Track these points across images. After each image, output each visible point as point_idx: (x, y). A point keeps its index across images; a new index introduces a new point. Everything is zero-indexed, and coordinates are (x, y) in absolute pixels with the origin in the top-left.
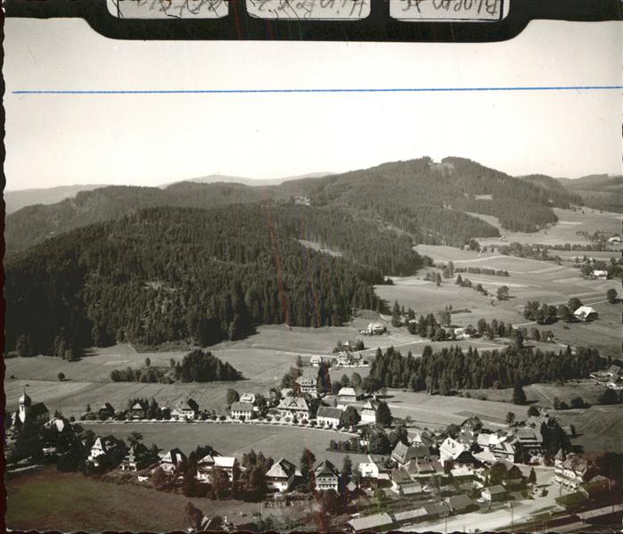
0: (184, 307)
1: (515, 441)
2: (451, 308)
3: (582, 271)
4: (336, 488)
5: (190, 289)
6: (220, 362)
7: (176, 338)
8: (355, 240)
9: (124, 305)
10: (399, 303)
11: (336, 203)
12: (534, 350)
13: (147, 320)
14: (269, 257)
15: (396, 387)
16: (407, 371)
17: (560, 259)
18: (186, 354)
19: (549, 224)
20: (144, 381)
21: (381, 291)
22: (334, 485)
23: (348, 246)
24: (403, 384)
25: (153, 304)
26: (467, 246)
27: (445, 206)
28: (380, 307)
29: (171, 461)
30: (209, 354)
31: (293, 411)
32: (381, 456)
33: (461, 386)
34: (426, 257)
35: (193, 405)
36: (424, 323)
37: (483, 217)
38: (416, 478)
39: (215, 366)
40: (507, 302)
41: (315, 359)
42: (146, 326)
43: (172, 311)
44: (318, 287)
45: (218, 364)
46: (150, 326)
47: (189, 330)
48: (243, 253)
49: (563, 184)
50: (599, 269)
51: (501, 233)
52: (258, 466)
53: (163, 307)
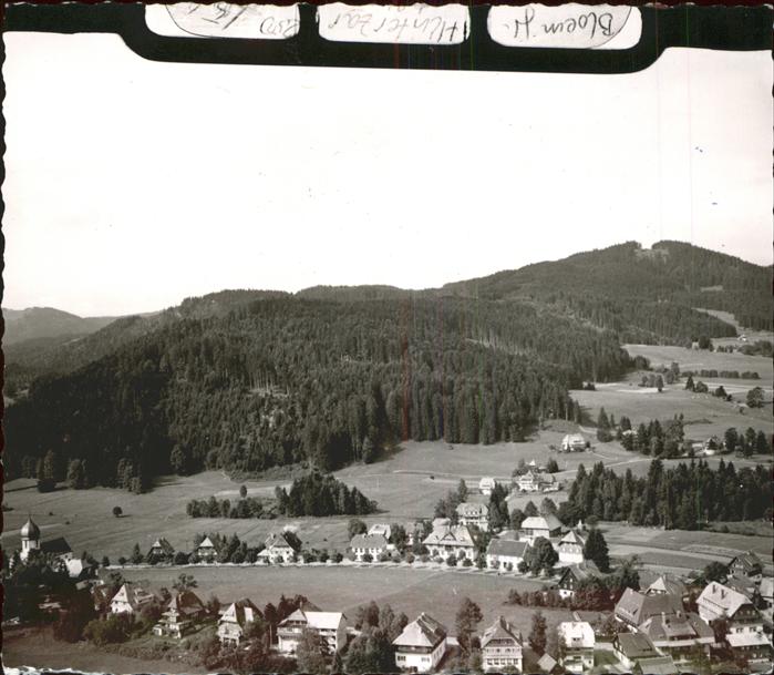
0: (301, 419)
2: (682, 417)
4: (519, 666)
5: (310, 393)
6: (346, 488)
7: (288, 460)
8: (540, 335)
9: (218, 419)
10: (606, 411)
11: (513, 297)
13: (249, 439)
14: (421, 352)
15: (611, 519)
16: (625, 495)
20: (235, 515)
21: (579, 397)
22: (516, 660)
23: (531, 343)
24: (620, 515)
25: (258, 416)
26: (695, 344)
27: (660, 300)
28: (578, 416)
29: (235, 619)
30: (332, 479)
31: (449, 547)
32: (597, 613)
33: (712, 517)
34: (639, 358)
35: (292, 540)
36: (645, 434)
37: (712, 313)
38: (664, 649)
39: (336, 492)
40: (762, 410)
41: (486, 485)
42: (247, 447)
43: (284, 425)
44: (489, 388)
45: (341, 491)
46: (253, 446)
47: (306, 450)
48: (384, 348)
51: (738, 332)
52: (382, 628)
53: (271, 419)
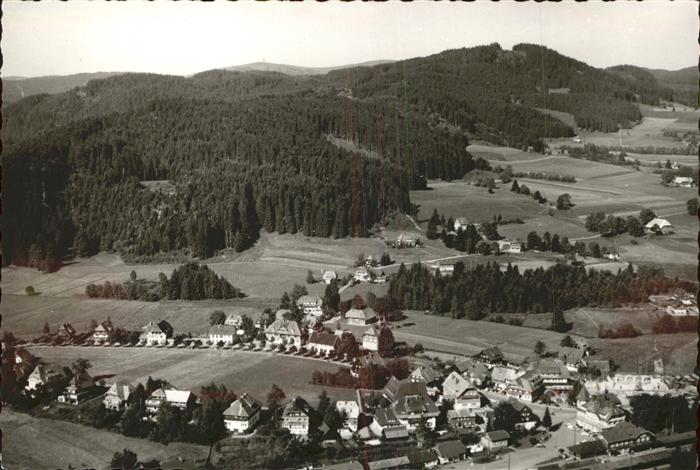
0: (184, 213)
1: (535, 376)
2: (500, 218)
3: (662, 177)
5: (192, 193)
6: (215, 276)
7: (172, 247)
9: (115, 209)
10: (439, 211)
11: (382, 96)
12: (587, 268)
13: (141, 228)
14: (290, 157)
15: (417, 309)
16: (431, 290)
17: (639, 163)
18: (177, 266)
19: (632, 123)
24: (425, 306)
25: (149, 209)
26: (531, 148)
27: (512, 101)
29: (116, 393)
30: (206, 268)
31: (283, 336)
33: (493, 309)
34: (480, 159)
35: (165, 327)
36: (462, 235)
37: (556, 114)
38: (403, 419)
39: (209, 281)
40: (567, 212)
41: (329, 275)
43: (170, 217)
45: (213, 279)
46: (143, 234)
47: (188, 239)
48: (259, 152)
49: (656, 76)
50: (682, 176)
51: (575, 133)
53: (160, 213)
